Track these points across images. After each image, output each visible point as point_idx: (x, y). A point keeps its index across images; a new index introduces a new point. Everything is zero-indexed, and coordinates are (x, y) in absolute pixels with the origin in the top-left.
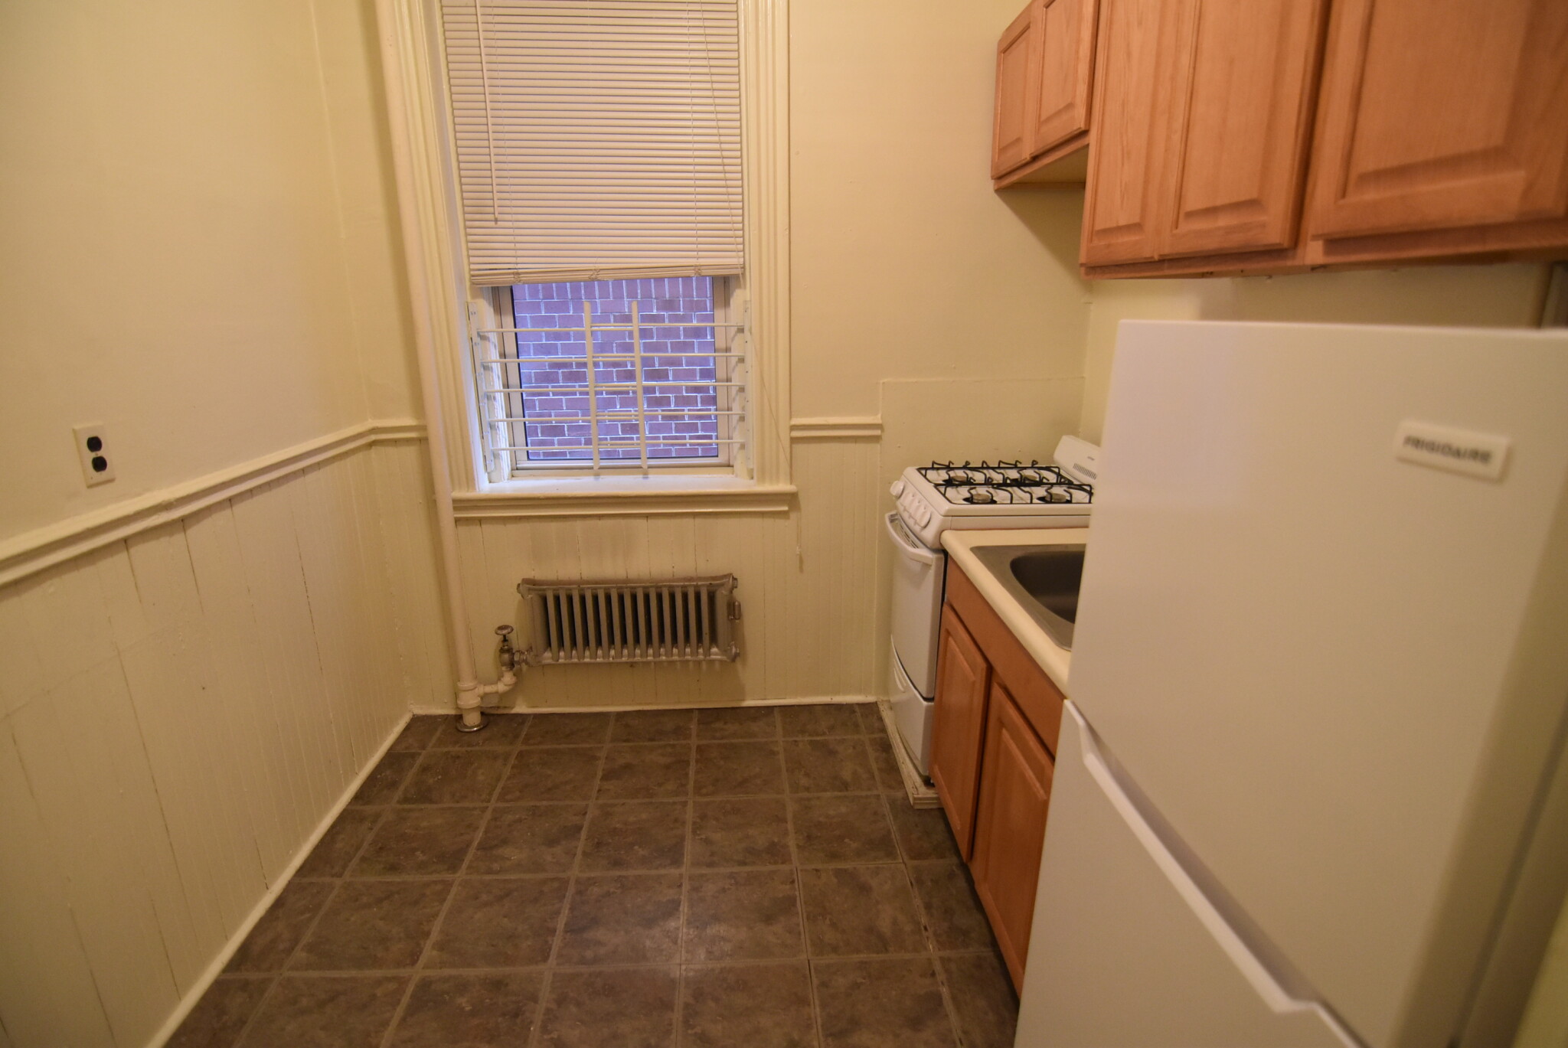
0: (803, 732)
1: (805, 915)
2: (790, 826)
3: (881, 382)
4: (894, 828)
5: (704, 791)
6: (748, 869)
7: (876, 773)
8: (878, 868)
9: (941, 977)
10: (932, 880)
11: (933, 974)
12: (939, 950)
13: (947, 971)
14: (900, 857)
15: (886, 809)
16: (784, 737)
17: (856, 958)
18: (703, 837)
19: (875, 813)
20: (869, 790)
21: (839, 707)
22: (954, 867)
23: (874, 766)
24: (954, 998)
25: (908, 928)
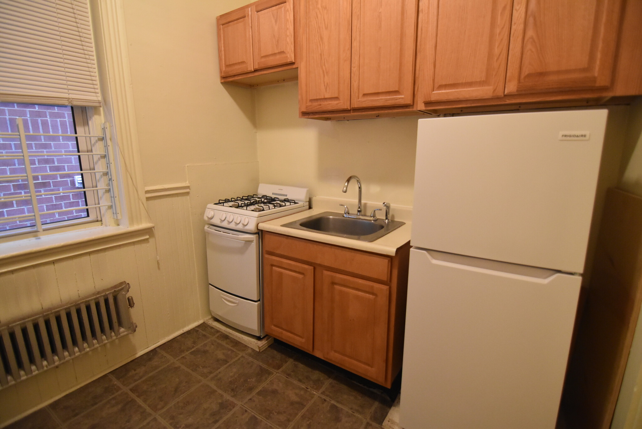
0: (182, 351)
1: (265, 419)
2: (220, 391)
3: (186, 166)
4: (261, 364)
5: (159, 407)
6: (221, 422)
7: (232, 348)
8: (270, 381)
9: (328, 399)
10: (292, 372)
11: (325, 400)
12: (318, 391)
13: (327, 396)
14: (274, 372)
15: (251, 359)
16: (175, 359)
17: (298, 417)
18: (183, 426)
19: (248, 363)
20: (237, 356)
21: (189, 332)
22: (293, 362)
23: (229, 347)
24: (338, 402)
25: (302, 392)
